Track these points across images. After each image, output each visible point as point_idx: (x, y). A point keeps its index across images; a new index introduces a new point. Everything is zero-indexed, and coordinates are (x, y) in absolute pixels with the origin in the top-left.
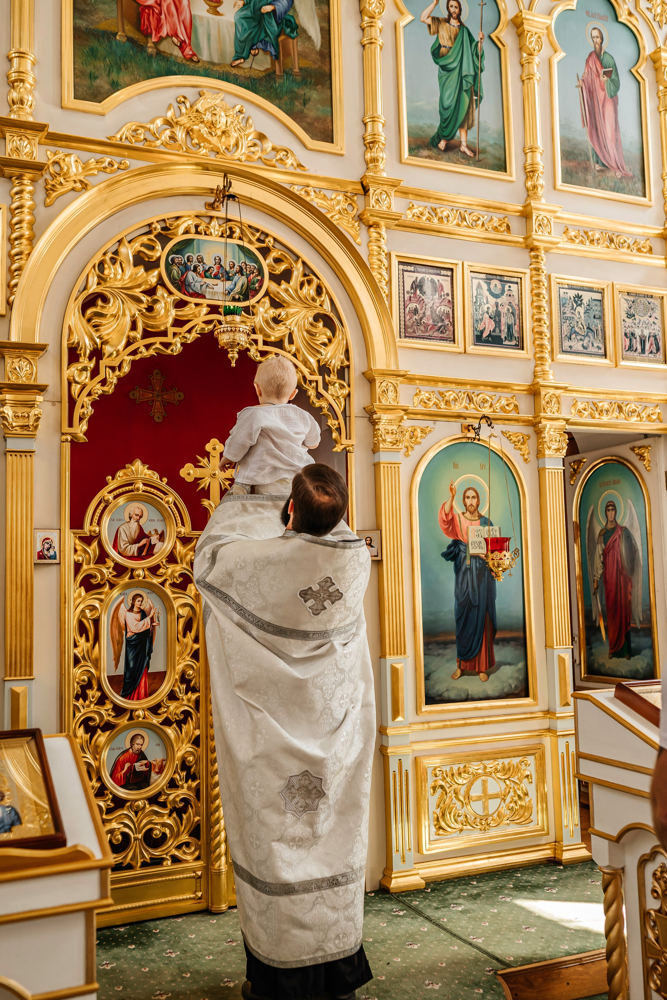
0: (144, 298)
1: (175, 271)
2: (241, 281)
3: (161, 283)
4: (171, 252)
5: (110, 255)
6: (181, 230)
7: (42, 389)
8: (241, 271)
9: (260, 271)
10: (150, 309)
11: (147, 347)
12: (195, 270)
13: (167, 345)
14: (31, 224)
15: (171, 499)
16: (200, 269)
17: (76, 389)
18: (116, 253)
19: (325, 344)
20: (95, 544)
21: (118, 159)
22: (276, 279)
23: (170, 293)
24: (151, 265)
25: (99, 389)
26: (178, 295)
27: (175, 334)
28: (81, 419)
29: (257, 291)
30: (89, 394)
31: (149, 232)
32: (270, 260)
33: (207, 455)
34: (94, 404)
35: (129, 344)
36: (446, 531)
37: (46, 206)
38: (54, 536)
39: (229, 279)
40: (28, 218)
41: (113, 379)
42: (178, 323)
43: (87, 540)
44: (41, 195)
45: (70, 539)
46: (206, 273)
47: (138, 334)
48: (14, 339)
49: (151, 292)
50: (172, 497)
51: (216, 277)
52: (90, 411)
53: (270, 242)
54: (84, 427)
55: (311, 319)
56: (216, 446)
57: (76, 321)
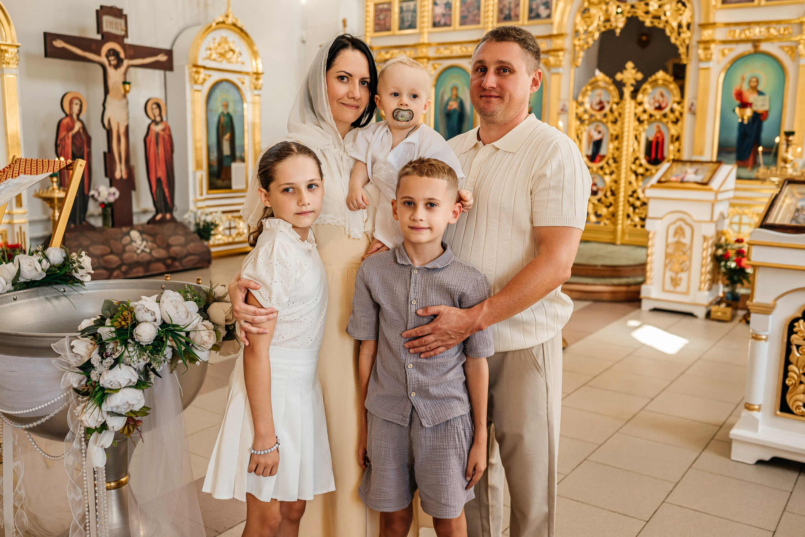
0: (604, 7)
7: (562, 50)
10: (607, 11)
11: (604, 27)
13: (610, 26)
15: (611, 88)
17: (577, 47)
19: (681, 14)
20: (583, 106)
23: (614, 3)
25: (586, 46)
26: (617, 4)
28: (579, 58)
30: (582, 49)
33: (626, 69)
34: (584, 52)
35: (598, 26)
36: (737, 98)
41: (591, 41)
43: (581, 104)
45: (574, 104)
47: (601, 22)
48: (555, 33)
49: (607, 4)
52: (582, 55)
54: (581, 60)
56: (630, 65)
57: (579, 21)
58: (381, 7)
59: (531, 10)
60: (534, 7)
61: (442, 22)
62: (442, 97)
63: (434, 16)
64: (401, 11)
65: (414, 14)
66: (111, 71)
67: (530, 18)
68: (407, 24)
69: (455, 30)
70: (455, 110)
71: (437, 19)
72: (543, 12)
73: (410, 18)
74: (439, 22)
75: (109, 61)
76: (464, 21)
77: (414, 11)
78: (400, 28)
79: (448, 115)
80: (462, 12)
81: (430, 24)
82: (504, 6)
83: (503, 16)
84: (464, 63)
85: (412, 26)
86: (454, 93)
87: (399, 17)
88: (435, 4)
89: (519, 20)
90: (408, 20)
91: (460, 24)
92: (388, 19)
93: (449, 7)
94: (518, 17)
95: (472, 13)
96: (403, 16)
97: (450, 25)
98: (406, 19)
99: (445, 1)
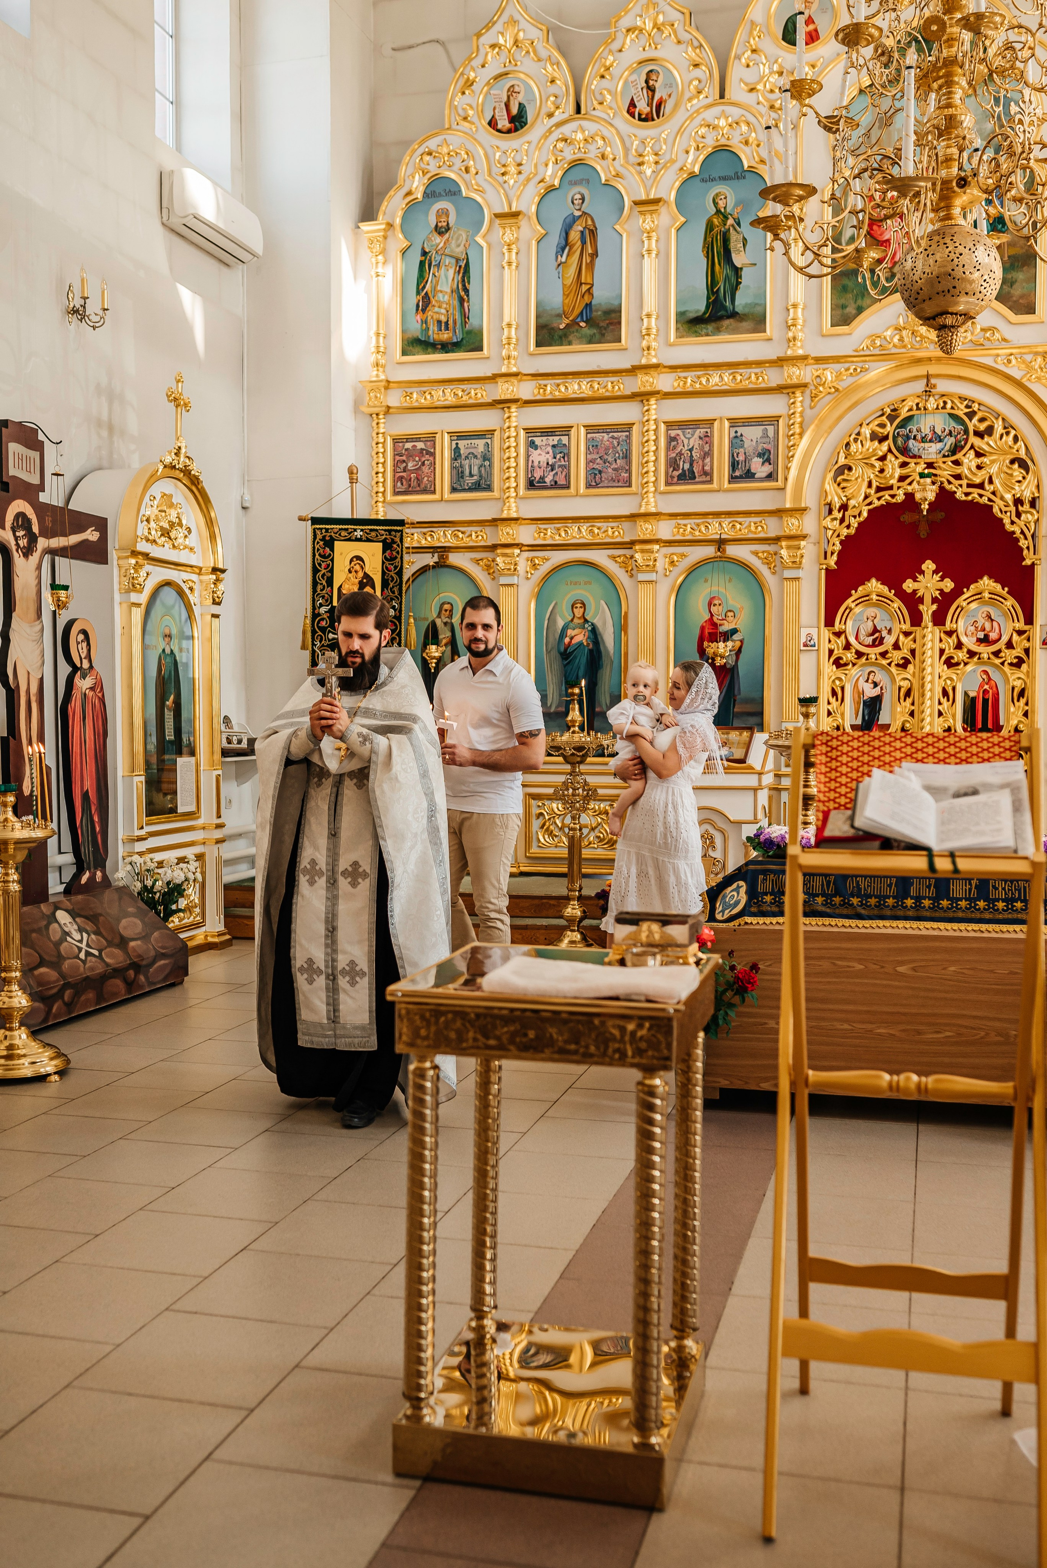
0: (878, 464)
1: (900, 441)
2: (950, 441)
3: (890, 450)
4: (898, 427)
5: (853, 436)
6: (906, 409)
7: (804, 537)
8: (950, 434)
9: (966, 431)
10: (882, 471)
11: (879, 499)
12: (915, 438)
13: (893, 496)
14: (801, 424)
15: (896, 605)
16: (919, 437)
17: (830, 533)
18: (858, 434)
19: (1019, 482)
20: (843, 636)
21: (860, 365)
22: (979, 434)
23: (897, 458)
24: (883, 439)
25: (845, 532)
26: (902, 459)
27: (899, 488)
28: (832, 553)
29: (962, 447)
30: (838, 536)
31: (882, 415)
32: (975, 420)
33: (922, 572)
34: (841, 542)
35: (866, 497)
37: (811, 408)
38: (814, 632)
39: (940, 441)
40: (799, 420)
41: (855, 523)
42: (902, 479)
43: (838, 634)
44: (808, 401)
45: (826, 633)
46: (923, 440)
47: (872, 491)
48: (788, 505)
49: (883, 459)
51: (931, 441)
52: (838, 547)
53: (975, 407)
54: (835, 557)
55: (1008, 462)
56: (929, 566)
57: (830, 486)
58: (409, 445)
59: (734, 465)
60: (741, 458)
61: (549, 479)
62: (552, 619)
63: (530, 468)
64: (456, 454)
65: (487, 463)
66: (18, 560)
67: (733, 479)
68: (470, 481)
69: (577, 495)
70: (580, 644)
71: (538, 475)
72: (760, 469)
73: (475, 471)
74: (542, 479)
75: (16, 538)
76: (595, 480)
77: (487, 457)
78: (454, 490)
79: (566, 655)
80: (588, 462)
82: (680, 454)
83: (676, 473)
84: (599, 557)
85: (482, 485)
86: (578, 612)
87: (453, 468)
88: (532, 445)
89: (711, 482)
90: (471, 475)
91: (589, 486)
92: (425, 469)
93: (562, 452)
94: (708, 475)
95: (614, 466)
96: (461, 466)
97: (568, 487)
98: (467, 472)
99: (554, 440)
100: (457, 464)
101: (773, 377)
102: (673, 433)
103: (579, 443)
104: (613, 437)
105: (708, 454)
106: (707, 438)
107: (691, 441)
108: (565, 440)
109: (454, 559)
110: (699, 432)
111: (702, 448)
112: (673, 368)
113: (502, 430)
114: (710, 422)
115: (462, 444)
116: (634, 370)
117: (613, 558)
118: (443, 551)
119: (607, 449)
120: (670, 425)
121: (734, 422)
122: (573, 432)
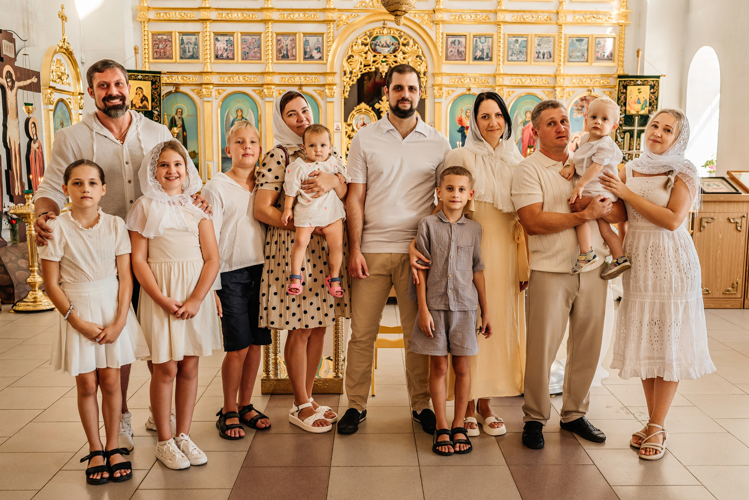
0: (364, 55)
1: (373, 46)
2: (393, 47)
3: (369, 50)
4: (372, 40)
5: (354, 43)
6: (375, 33)
7: (335, 84)
8: (393, 44)
9: (399, 44)
10: (366, 58)
11: (365, 70)
12: (379, 45)
13: (370, 69)
14: (333, 37)
15: (372, 114)
16: (380, 45)
17: (345, 83)
18: (356, 42)
19: (419, 65)
20: (351, 126)
21: (357, 13)
22: (404, 45)
23: (372, 53)
24: (366, 45)
25: (351, 83)
26: (374, 54)
27: (373, 65)
28: (347, 92)
29: (397, 50)
30: (349, 84)
31: (366, 35)
32: (402, 39)
33: (382, 101)
34: (350, 87)
35: (360, 68)
36: (459, 123)
37: (337, 30)
38: (340, 124)
39: (389, 47)
40: (332, 35)
41: (355, 80)
42: (374, 62)
43: (349, 125)
44: (335, 27)
45: (344, 125)
46: (382, 46)
47: (362, 66)
48: (328, 71)
49: (366, 53)
50: (373, 113)
51: (385, 47)
52: (349, 89)
53: (402, 34)
54: (348, 93)
55: (415, 57)
57: (345, 64)
58: (159, 37)
59: (305, 53)
60: (308, 50)
61: (225, 55)
63: (216, 50)
64: (182, 42)
65: (196, 47)
66: (8, 91)
67: (305, 59)
68: (189, 54)
69: (238, 63)
71: (220, 53)
72: (317, 55)
73: (191, 50)
74: (222, 55)
75: (7, 82)
76: (245, 56)
77: (196, 44)
78: (181, 58)
80: (242, 49)
81: (213, 56)
82: (282, 47)
83: (281, 55)
84: (248, 90)
85: (194, 56)
86: (240, 114)
87: (180, 48)
88: (217, 39)
89: (295, 59)
90: (189, 52)
91: (243, 59)
92: (168, 48)
93: (230, 43)
94: (294, 57)
95: (254, 51)
96: (184, 47)
97: (233, 59)
98: (187, 50)
99: (227, 38)
100: (182, 46)
101: (321, 16)
102: (279, 38)
103: (238, 40)
104: (253, 38)
105: (294, 48)
106: (294, 41)
107: (286, 42)
108: (231, 38)
109: (182, 89)
110: (291, 38)
111: (291, 45)
112: (279, 10)
113: (203, 32)
114: (295, 34)
115: (185, 38)
116: (262, 9)
117: (254, 91)
118: (177, 85)
119: (250, 43)
120: (278, 34)
121: (305, 34)
122: (235, 35)
